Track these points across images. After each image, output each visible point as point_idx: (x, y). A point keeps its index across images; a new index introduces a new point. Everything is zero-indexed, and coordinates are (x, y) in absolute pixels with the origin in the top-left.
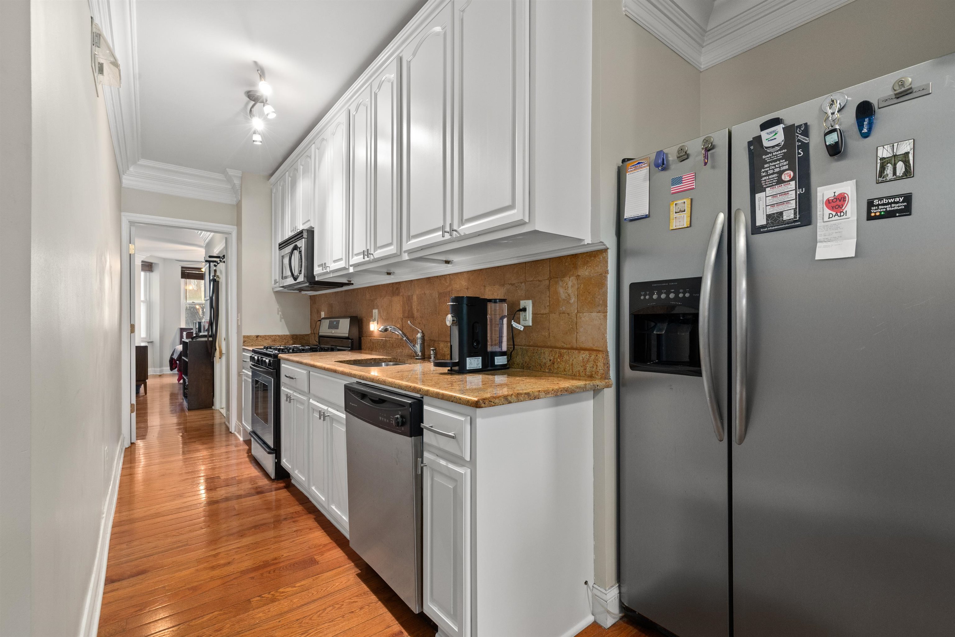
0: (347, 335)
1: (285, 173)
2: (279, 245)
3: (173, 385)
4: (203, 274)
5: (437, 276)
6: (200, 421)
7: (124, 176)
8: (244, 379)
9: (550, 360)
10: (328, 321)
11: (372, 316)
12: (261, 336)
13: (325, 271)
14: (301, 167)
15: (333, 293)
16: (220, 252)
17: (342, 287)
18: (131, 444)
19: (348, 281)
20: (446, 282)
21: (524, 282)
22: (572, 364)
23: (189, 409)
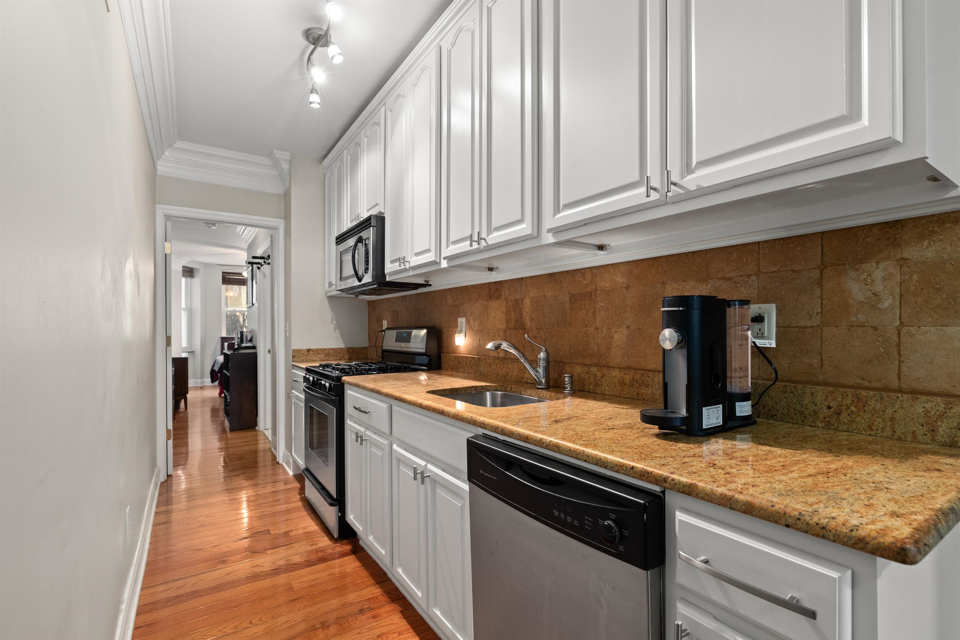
0: (424, 351)
1: (343, 151)
2: (337, 239)
3: (213, 399)
4: (245, 279)
5: (568, 271)
6: (243, 446)
7: (159, 161)
8: (294, 402)
9: (829, 408)
10: (394, 333)
11: (456, 326)
12: (312, 350)
13: (403, 267)
14: (366, 139)
15: (399, 297)
16: (264, 253)
17: (417, 289)
18: (167, 477)
19: (425, 281)
20: (585, 279)
21: (756, 274)
22: (892, 419)
23: (231, 430)
